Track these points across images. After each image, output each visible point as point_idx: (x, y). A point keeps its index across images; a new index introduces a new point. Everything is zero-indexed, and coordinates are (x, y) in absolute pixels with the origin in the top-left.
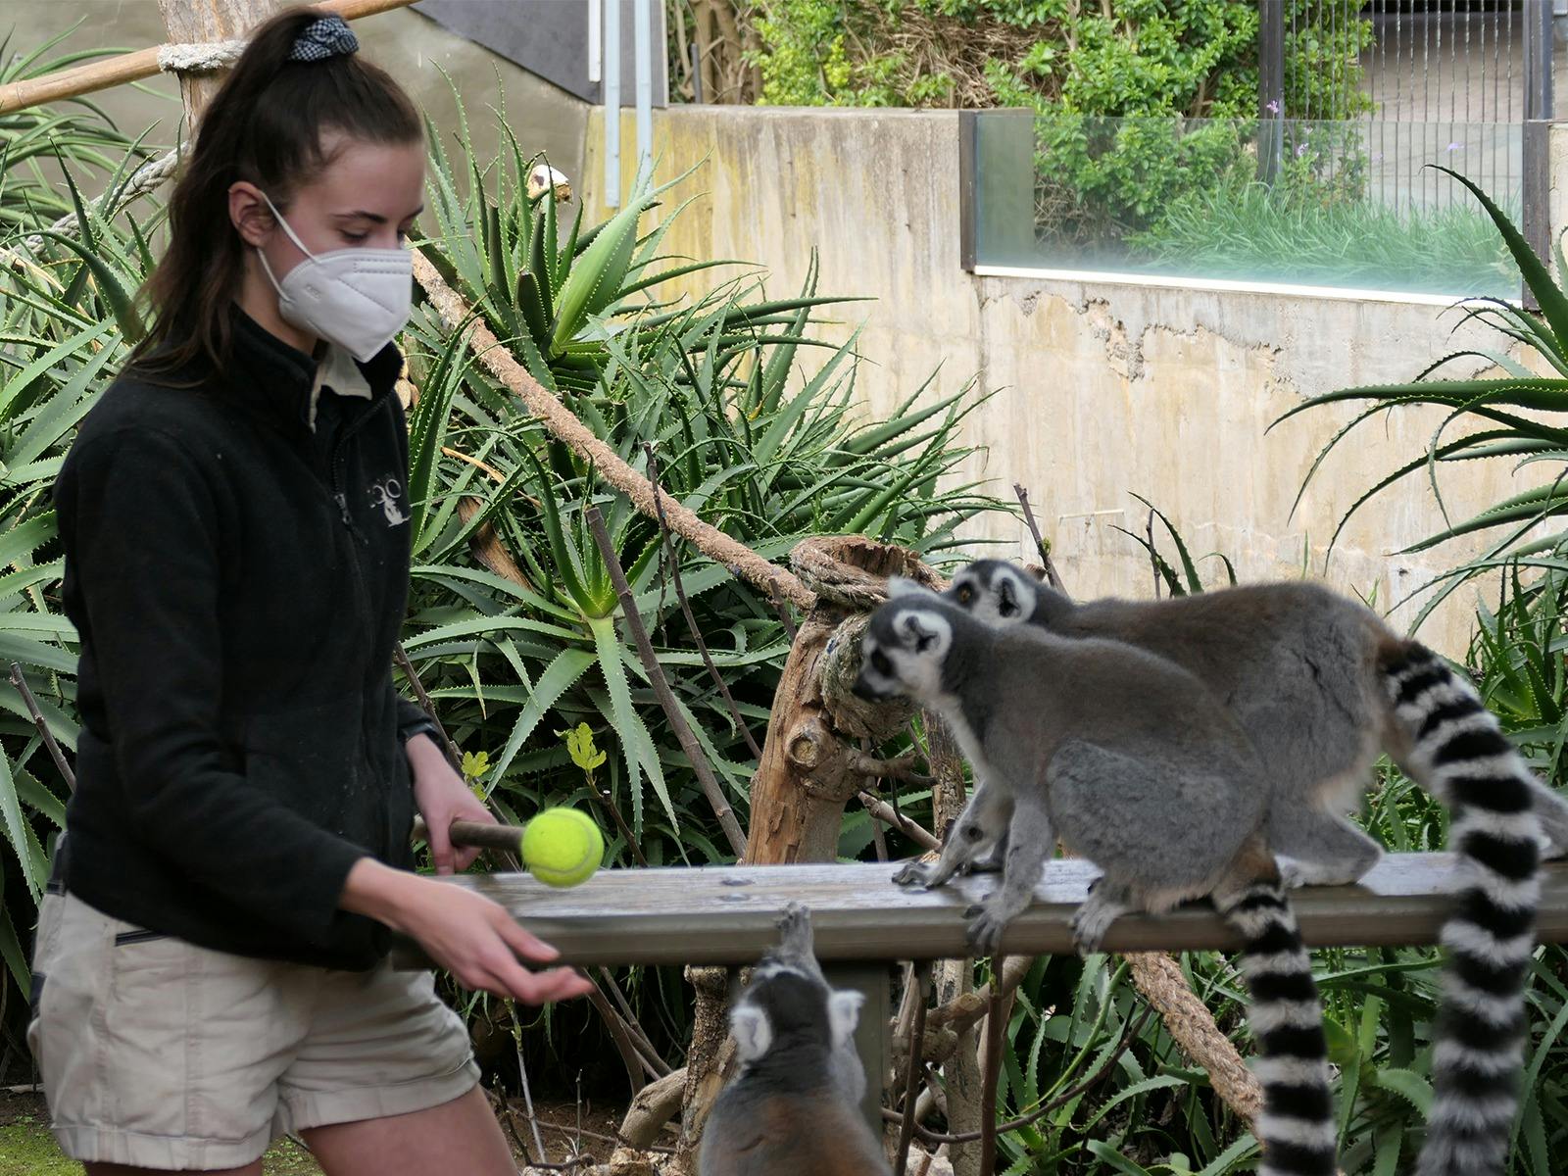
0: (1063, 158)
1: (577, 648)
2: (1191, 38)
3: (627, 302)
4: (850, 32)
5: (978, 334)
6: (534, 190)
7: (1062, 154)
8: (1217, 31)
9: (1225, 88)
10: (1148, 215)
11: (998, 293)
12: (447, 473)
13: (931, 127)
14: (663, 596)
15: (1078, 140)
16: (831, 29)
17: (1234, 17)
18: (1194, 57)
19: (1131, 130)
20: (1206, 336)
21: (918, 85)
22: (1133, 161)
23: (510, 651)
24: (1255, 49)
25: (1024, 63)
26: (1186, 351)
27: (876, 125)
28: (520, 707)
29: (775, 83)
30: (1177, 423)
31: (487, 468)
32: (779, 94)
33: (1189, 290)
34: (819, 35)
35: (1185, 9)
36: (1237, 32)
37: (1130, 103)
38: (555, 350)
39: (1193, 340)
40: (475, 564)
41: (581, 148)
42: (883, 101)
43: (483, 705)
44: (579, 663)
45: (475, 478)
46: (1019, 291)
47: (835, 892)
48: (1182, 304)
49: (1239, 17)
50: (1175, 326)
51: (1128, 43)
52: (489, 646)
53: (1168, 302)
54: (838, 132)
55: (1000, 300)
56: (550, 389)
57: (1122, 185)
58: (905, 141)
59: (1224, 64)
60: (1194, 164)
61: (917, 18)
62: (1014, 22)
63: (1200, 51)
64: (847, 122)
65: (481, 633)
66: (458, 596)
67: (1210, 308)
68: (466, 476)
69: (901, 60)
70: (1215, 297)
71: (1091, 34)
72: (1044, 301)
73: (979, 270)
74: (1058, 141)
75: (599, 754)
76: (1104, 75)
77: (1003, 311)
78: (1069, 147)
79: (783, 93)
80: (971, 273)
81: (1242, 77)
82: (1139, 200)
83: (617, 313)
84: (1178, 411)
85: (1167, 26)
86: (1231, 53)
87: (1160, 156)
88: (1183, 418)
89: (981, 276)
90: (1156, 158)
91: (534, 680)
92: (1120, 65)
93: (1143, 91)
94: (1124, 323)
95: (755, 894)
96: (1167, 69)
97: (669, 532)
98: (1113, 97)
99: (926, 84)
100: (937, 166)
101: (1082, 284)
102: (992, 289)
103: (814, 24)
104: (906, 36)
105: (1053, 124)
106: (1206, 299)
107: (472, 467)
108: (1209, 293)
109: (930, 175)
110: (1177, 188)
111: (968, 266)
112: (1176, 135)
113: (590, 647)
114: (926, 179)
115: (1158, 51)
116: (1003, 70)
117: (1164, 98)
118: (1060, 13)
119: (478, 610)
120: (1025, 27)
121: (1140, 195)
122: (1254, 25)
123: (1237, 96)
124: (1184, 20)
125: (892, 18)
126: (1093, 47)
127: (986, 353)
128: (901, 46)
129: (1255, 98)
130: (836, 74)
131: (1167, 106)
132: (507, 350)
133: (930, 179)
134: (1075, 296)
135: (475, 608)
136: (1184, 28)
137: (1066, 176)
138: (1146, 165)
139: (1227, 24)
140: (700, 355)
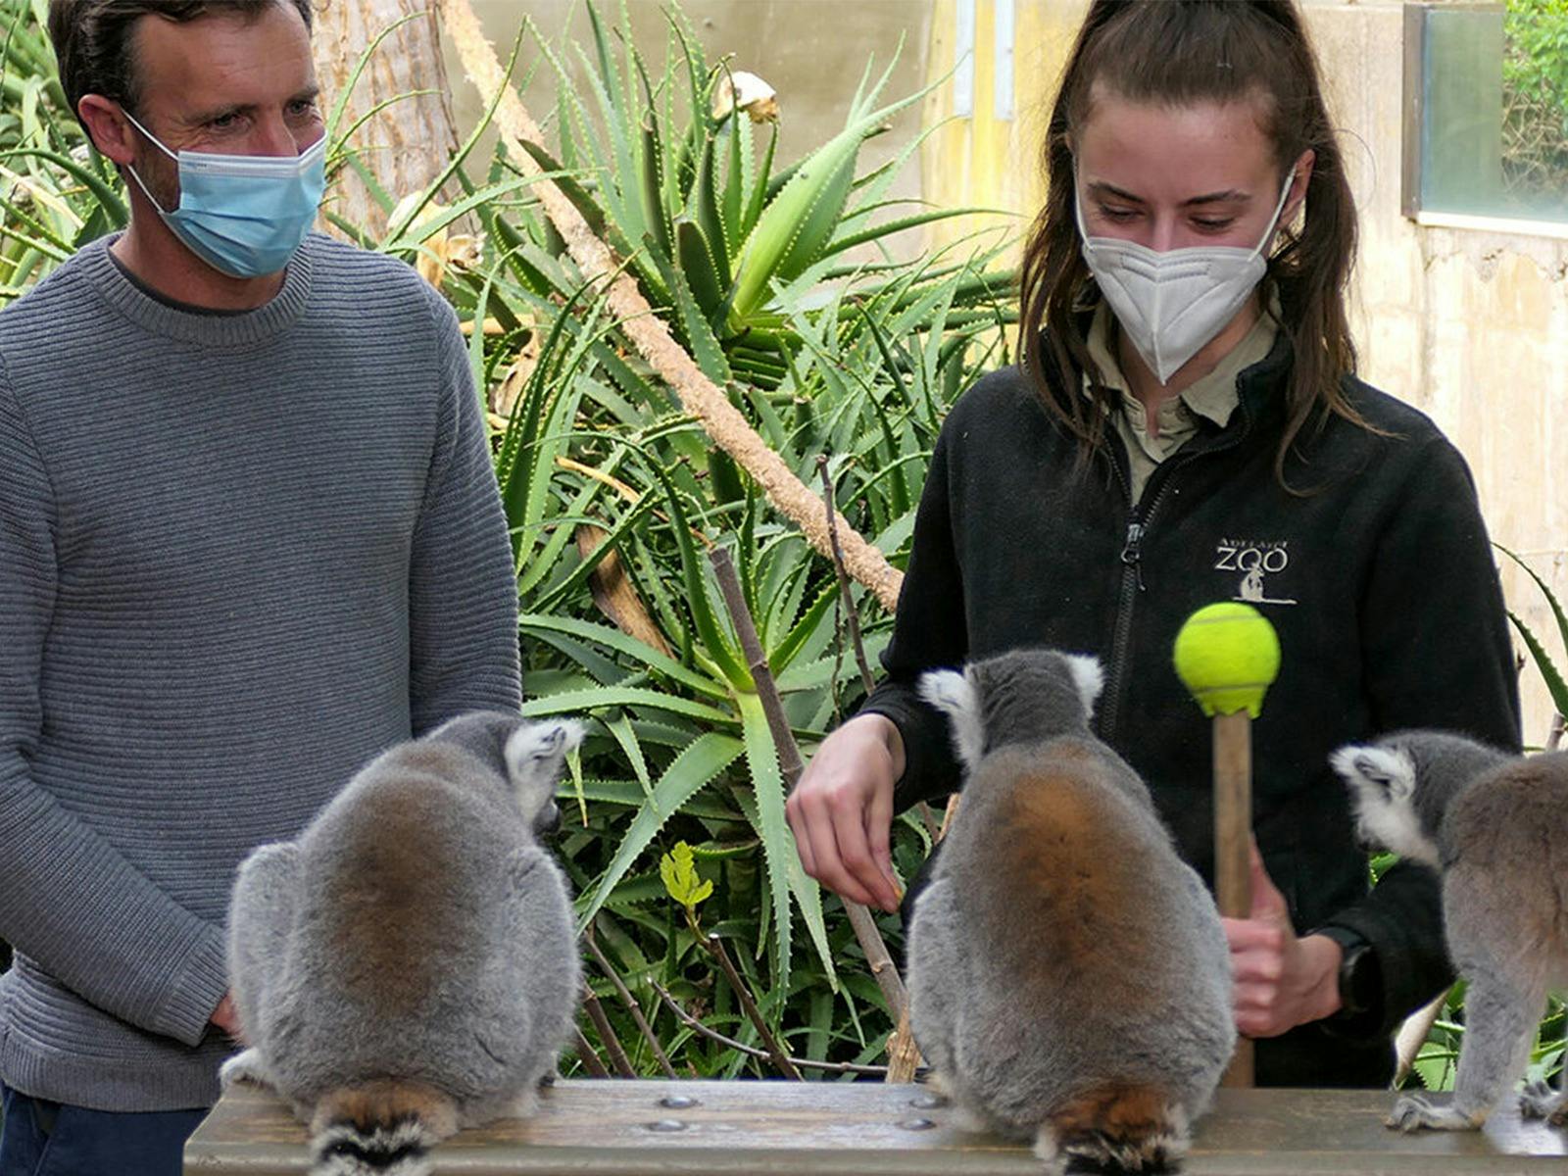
0: (1546, 70)
1: (721, 732)
3: (837, 262)
5: (1422, 305)
6: (724, 106)
7: (1545, 65)
11: (1448, 249)
12: (566, 489)
13: (1368, 25)
14: (839, 665)
23: (625, 735)
28: (632, 812)
31: (616, 484)
38: (734, 325)
40: (594, 615)
41: (924, 39)
43: (583, 807)
44: (724, 753)
45: (598, 497)
46: (1475, 247)
47: (806, 1123)
52: (600, 727)
55: (1450, 259)
56: (717, 379)
58: (1332, 42)
65: (589, 709)
66: (569, 659)
68: (588, 493)
72: (1508, 262)
73: (1424, 217)
74: (1538, 47)
75: (702, 883)
77: (1452, 276)
78: (1554, 56)
80: (1414, 221)
83: (829, 277)
89: (1427, 227)
91: (655, 774)
95: (696, 1122)
97: (848, 579)
100: (1374, 76)
101: (1558, 241)
102: (1441, 243)
105: (1534, 23)
107: (595, 482)
109: (1364, 89)
111: (1409, 210)
113: (735, 732)
114: (1360, 95)
119: (592, 678)
127: (1431, 329)
132: (664, 325)
133: (1364, 95)
134: (1548, 258)
135: (589, 675)
140: (924, 337)
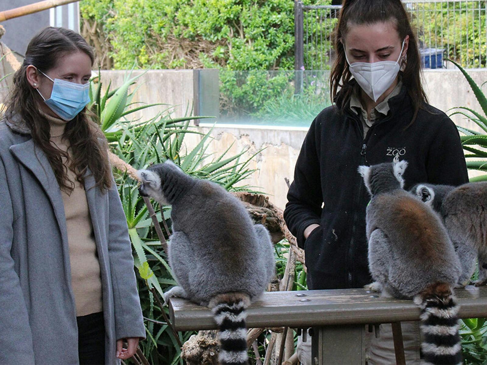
0: (228, 87)
2: (272, 45)
4: (148, 45)
7: (228, 85)
8: (280, 43)
9: (283, 63)
10: (258, 106)
15: (233, 80)
16: (141, 44)
17: (286, 38)
18: (273, 52)
19: (252, 77)
20: (285, 147)
21: (173, 62)
22: (252, 87)
24: (293, 50)
25: (214, 54)
26: (278, 151)
27: (162, 75)
29: (118, 63)
30: (274, 177)
32: (120, 67)
33: (278, 130)
34: (136, 46)
35: (270, 35)
36: (287, 43)
37: (251, 67)
39: (280, 148)
42: (160, 68)
46: (216, 132)
48: (276, 135)
49: (288, 38)
50: (273, 143)
51: (250, 46)
53: (271, 135)
54: (148, 78)
57: (249, 96)
58: (173, 80)
59: (283, 54)
60: (273, 89)
61: (173, 39)
62: (209, 40)
63: (274, 50)
64: (151, 74)
67: (287, 137)
69: (167, 54)
70: (288, 133)
71: (237, 44)
72: (225, 135)
73: (201, 125)
74: (227, 80)
76: (242, 58)
78: (230, 83)
79: (122, 67)
80: (198, 126)
81: (289, 59)
82: (255, 101)
84: (275, 172)
85: (264, 41)
86: (285, 51)
87: (262, 86)
88: (276, 175)
89: (202, 127)
90: (260, 86)
92: (247, 54)
93: (256, 63)
94: (255, 143)
95: (312, 299)
96: (264, 56)
98: (245, 65)
99: (176, 62)
100: (185, 89)
101: (239, 129)
103: (135, 42)
104: (170, 45)
105: (224, 75)
106: (285, 133)
108: (286, 131)
109: (182, 92)
110: (268, 97)
111: (196, 123)
112: (267, 79)
115: (261, 50)
116: (205, 56)
117: (263, 66)
118: (227, 37)
120: (213, 41)
121: (255, 99)
122: (293, 41)
123: (287, 65)
124: (269, 39)
125: (164, 39)
126: (238, 48)
128: (168, 49)
129: (293, 66)
130: (143, 59)
131: (264, 69)
133: (182, 94)
134: (236, 133)
136: (269, 42)
137: (229, 93)
138: (257, 89)
139: (284, 41)
